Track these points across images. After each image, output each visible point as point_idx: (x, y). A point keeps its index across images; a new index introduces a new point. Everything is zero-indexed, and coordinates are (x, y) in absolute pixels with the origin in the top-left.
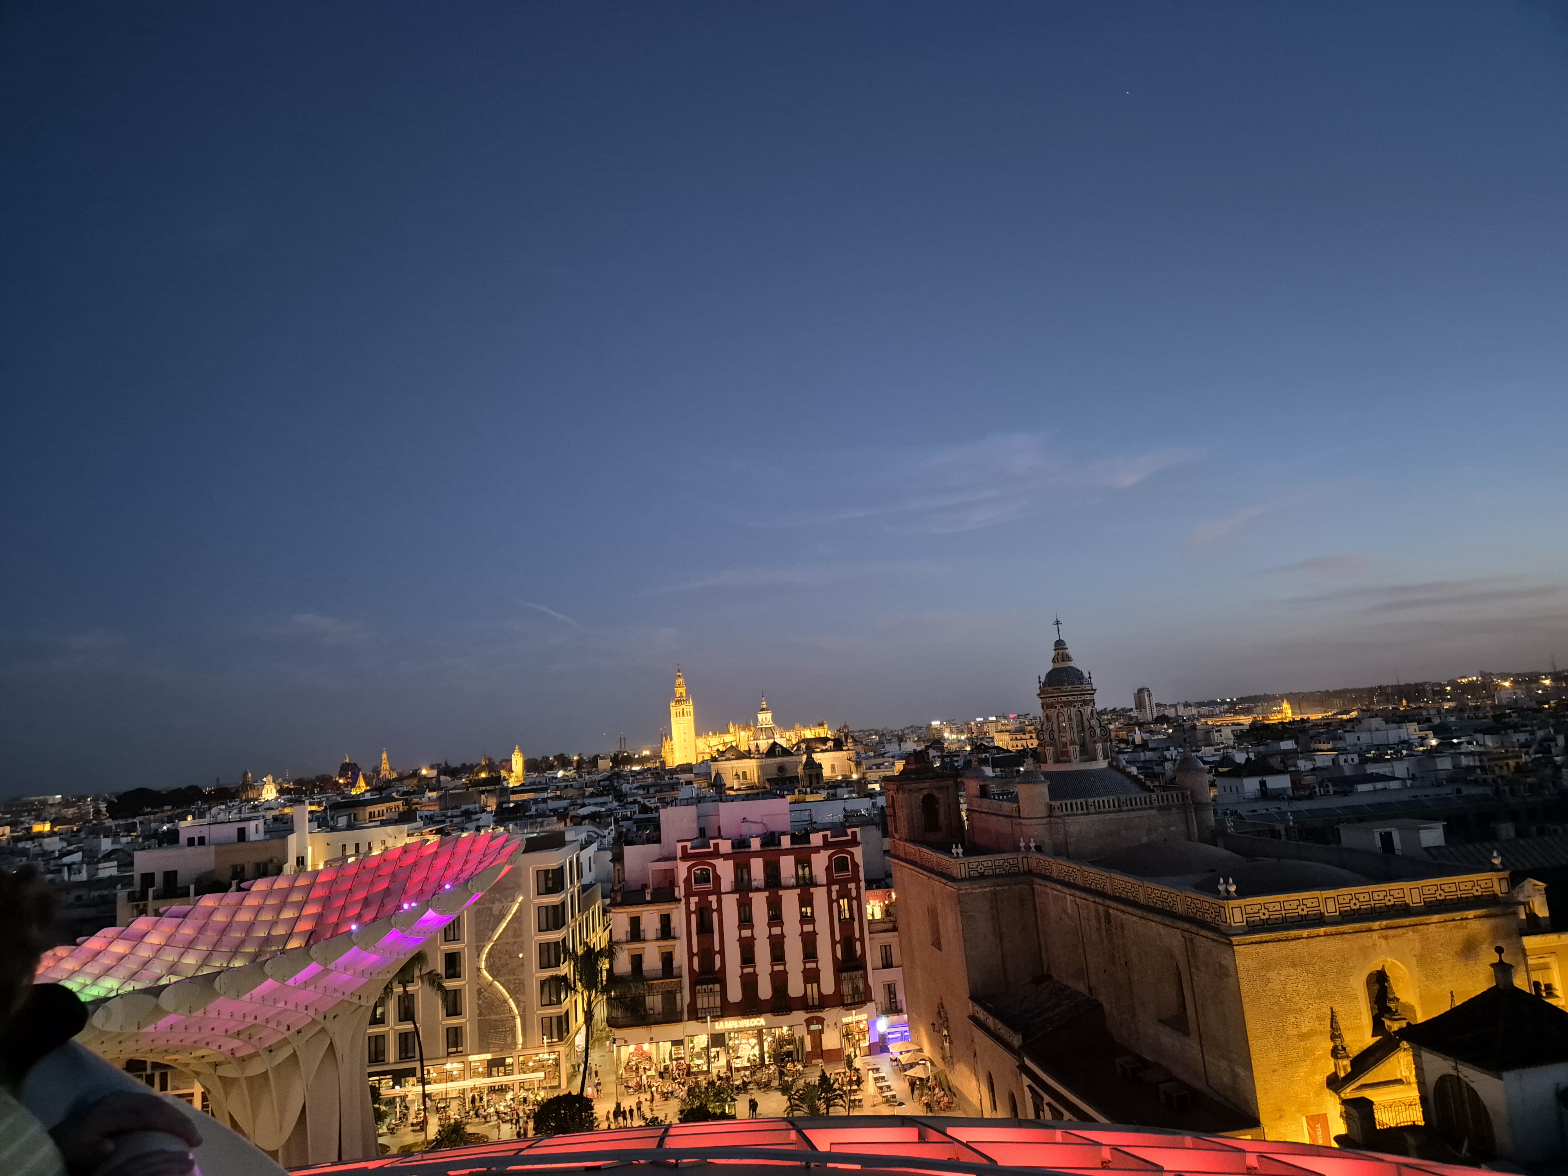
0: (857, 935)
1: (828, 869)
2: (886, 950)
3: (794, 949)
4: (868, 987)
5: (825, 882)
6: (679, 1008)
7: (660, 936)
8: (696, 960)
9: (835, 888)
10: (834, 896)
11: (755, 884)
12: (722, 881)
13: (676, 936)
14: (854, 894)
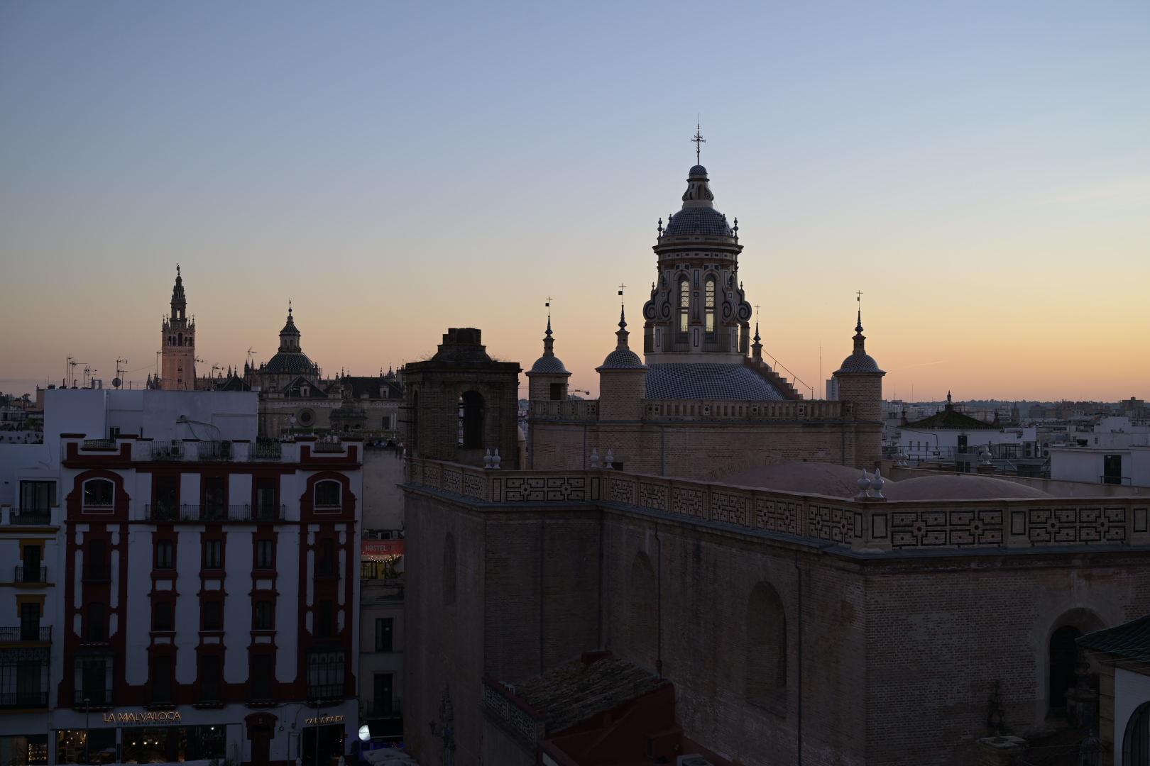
0: (341, 600)
1: (305, 500)
2: (385, 625)
3: (238, 615)
4: (350, 679)
5: (298, 519)
6: (43, 689)
7: (20, 578)
8: (78, 621)
9: (313, 529)
10: (311, 540)
11: (183, 512)
12: (131, 504)
13: (49, 581)
14: (343, 539)
